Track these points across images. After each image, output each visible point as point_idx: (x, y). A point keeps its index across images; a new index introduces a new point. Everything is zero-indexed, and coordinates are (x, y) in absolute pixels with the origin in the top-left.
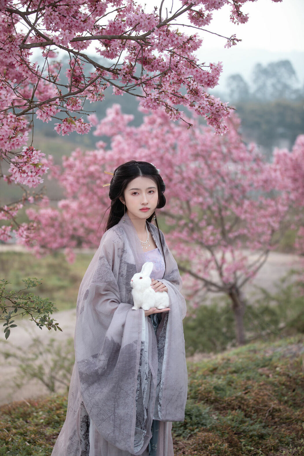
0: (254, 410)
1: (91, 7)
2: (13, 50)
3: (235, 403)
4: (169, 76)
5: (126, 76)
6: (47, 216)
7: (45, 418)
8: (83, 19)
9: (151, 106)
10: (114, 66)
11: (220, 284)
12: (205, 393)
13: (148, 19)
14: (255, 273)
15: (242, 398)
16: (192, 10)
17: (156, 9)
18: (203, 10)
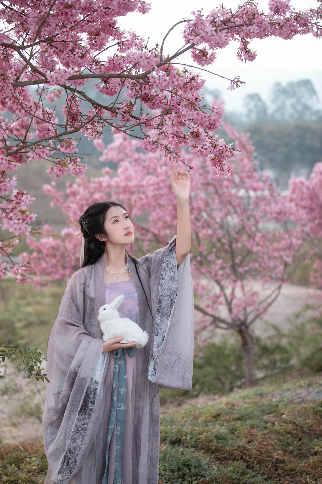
0: (257, 461)
1: (91, 40)
2: (5, 88)
3: (237, 453)
4: (169, 118)
5: (124, 115)
6: (48, 246)
7: (38, 465)
8: (80, 55)
9: (149, 149)
10: (112, 105)
11: (229, 320)
12: (206, 442)
13: (148, 58)
14: (265, 310)
15: (245, 448)
16: (195, 48)
17: (157, 45)
18: (206, 49)
